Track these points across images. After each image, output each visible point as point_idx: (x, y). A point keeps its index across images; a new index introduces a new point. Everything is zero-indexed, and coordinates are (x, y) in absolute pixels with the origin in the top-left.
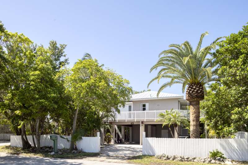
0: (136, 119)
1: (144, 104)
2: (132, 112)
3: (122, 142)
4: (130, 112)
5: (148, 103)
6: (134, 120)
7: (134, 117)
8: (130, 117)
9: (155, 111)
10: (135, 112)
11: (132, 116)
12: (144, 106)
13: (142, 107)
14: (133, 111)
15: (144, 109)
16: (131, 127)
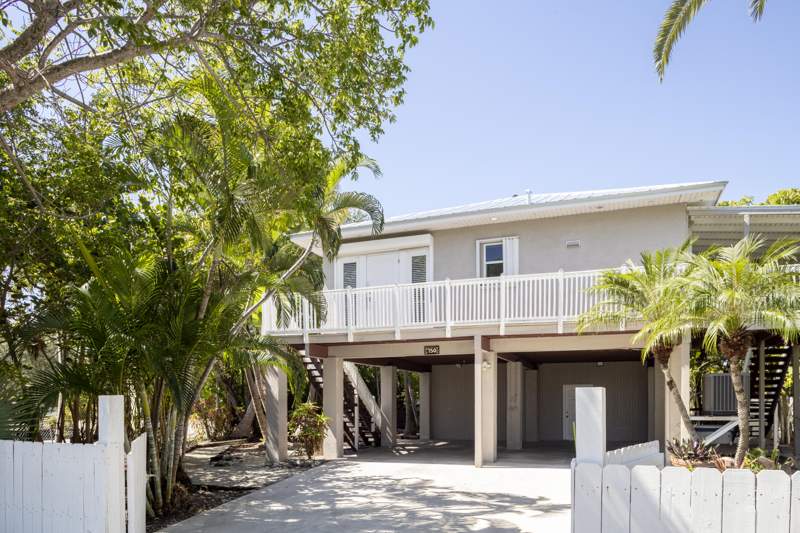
0: (450, 323)
1: (493, 241)
2: (430, 285)
3: (383, 444)
4: (419, 286)
5: (516, 240)
6: (443, 328)
7: (441, 315)
8: (419, 314)
9: (560, 275)
10: (447, 283)
11: (430, 308)
12: (495, 252)
13: (481, 262)
14: (436, 278)
15: (495, 271)
16: (428, 374)
